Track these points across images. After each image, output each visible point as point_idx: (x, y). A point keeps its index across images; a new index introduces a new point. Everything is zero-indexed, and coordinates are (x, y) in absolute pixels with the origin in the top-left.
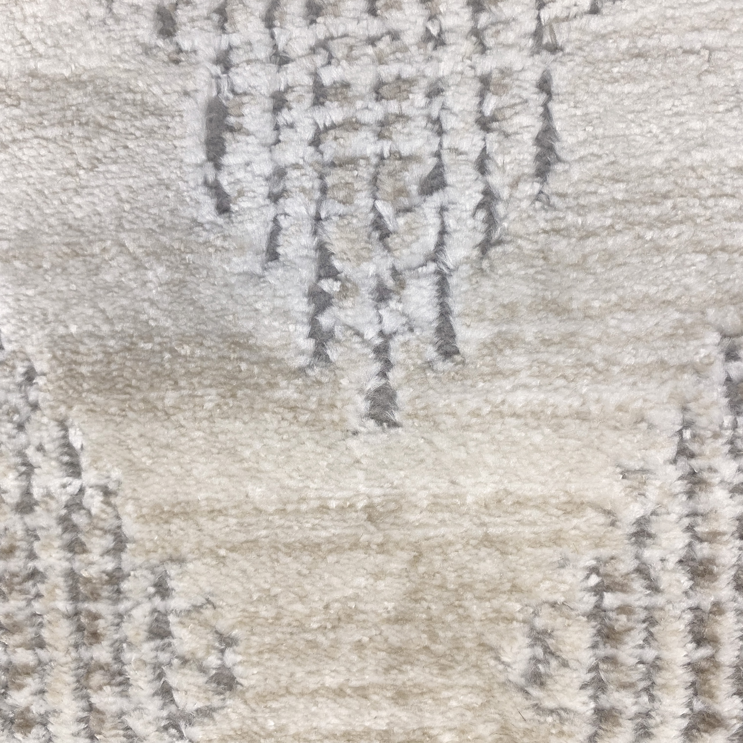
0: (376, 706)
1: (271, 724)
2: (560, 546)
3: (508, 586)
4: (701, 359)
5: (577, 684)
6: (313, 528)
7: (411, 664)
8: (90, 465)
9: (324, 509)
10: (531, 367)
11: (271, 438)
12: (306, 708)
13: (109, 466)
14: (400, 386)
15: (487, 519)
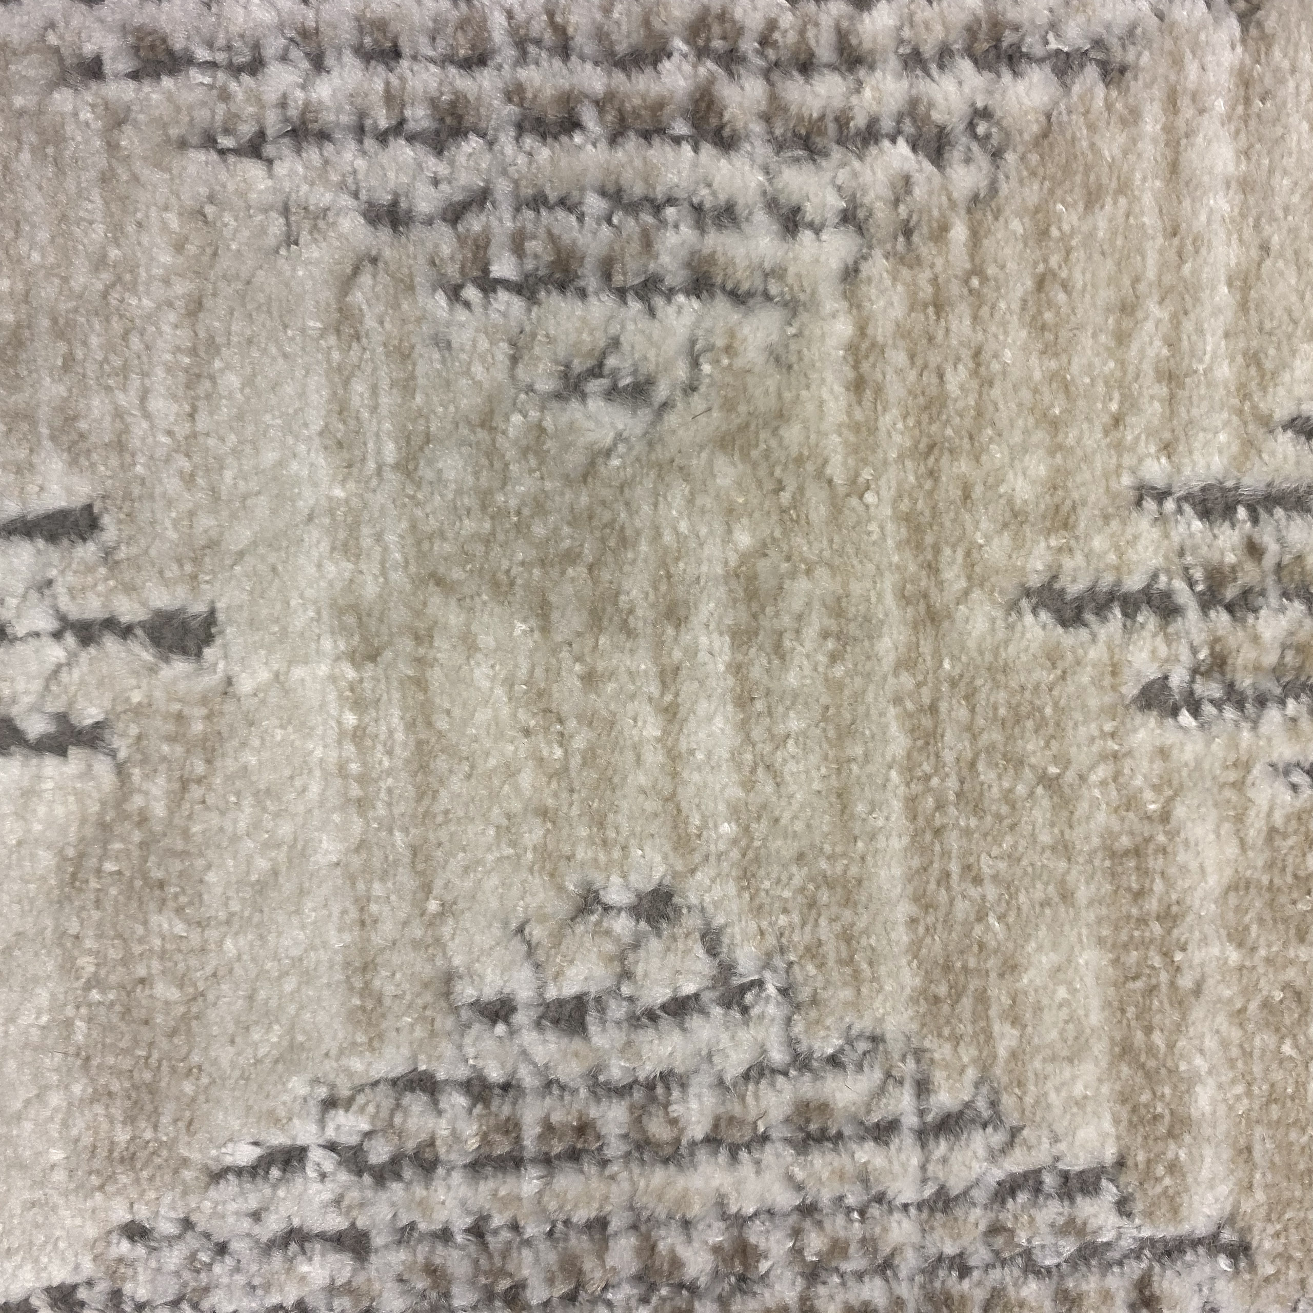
0: (692, 652)
1: (727, 828)
2: (413, 347)
3: (482, 435)
4: (97, 118)
5: (644, 323)
6: (390, 753)
7: (617, 594)
8: (282, 1129)
9: (358, 735)
10: (108, 389)
11: (235, 821)
12: (699, 769)
13: (285, 1097)
14: (144, 604)
15: (372, 465)
